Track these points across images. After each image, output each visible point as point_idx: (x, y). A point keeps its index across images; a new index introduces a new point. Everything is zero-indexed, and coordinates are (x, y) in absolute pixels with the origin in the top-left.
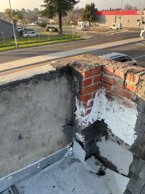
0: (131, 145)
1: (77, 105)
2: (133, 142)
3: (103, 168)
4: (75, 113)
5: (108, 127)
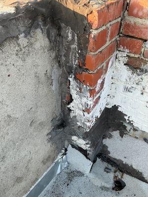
4: (68, 106)
5: (126, 118)
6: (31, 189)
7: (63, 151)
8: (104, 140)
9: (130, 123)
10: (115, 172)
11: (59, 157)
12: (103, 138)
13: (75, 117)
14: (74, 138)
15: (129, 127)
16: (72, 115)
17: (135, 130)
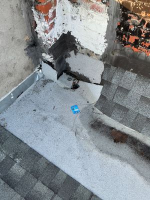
0: (101, 54)
1: (36, 19)
2: (103, 51)
3: (76, 81)
4: (36, 30)
5: (76, 40)
6: (19, 85)
7: (39, 66)
8: (66, 59)
9: (79, 44)
10: (74, 80)
11: (37, 70)
12: (66, 58)
13: (41, 38)
14: (44, 55)
15: (78, 47)
16: (39, 36)
17: (82, 48)
